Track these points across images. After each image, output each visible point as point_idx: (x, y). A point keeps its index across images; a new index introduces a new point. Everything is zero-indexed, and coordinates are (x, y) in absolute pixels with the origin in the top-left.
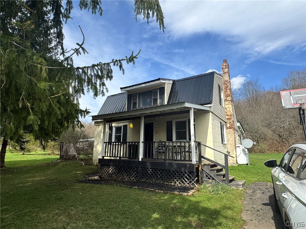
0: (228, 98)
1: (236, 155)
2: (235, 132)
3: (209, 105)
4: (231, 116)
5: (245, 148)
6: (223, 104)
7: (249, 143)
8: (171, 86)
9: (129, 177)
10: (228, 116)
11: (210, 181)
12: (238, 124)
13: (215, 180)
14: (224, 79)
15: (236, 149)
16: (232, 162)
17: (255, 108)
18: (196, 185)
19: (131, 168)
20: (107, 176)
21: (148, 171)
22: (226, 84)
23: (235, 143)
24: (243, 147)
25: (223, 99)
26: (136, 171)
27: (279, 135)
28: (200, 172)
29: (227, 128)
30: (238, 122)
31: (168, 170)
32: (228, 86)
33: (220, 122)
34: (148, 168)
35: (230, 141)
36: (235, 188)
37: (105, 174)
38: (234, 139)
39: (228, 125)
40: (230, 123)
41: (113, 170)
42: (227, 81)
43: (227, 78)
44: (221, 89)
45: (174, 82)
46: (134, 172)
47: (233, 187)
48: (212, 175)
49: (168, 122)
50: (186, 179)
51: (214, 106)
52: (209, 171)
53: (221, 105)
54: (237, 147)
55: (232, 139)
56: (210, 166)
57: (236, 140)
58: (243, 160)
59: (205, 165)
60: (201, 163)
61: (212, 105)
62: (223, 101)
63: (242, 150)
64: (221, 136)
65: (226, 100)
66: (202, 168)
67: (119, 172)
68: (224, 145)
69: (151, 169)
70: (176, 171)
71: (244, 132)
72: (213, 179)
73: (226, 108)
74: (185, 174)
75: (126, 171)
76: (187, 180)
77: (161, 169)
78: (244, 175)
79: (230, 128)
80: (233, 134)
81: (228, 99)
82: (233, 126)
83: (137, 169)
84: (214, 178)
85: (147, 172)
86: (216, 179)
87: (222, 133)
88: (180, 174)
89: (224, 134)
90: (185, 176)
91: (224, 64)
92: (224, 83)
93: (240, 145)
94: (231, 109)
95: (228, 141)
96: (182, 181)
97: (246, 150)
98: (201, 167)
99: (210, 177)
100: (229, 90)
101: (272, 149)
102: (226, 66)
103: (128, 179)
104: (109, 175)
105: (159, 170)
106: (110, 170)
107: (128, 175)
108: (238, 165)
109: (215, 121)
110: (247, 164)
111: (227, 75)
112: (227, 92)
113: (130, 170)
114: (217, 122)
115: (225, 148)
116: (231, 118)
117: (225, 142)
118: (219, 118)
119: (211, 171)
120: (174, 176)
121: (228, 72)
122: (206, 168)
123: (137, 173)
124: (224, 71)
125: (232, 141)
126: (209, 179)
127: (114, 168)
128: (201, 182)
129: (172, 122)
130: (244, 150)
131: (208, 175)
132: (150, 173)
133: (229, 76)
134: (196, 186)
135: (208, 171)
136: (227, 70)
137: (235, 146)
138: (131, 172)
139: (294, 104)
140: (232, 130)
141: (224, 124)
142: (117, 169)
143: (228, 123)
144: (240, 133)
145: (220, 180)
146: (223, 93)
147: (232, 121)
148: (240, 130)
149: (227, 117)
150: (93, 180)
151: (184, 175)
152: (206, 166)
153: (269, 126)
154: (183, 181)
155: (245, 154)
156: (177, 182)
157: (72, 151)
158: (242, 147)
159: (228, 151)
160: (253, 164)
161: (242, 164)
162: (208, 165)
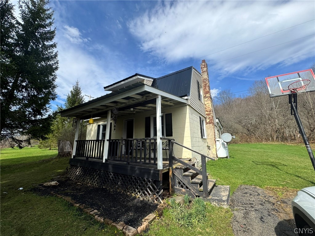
0: (207, 94)
1: (216, 149)
2: (214, 127)
3: (186, 98)
4: (210, 111)
5: (224, 141)
6: (203, 100)
7: (228, 137)
8: (152, 83)
9: (92, 182)
10: (208, 111)
11: (183, 190)
12: (217, 120)
13: (190, 190)
14: (203, 77)
15: (216, 143)
16: (213, 156)
17: (229, 110)
18: (161, 200)
19: (95, 171)
20: (75, 178)
21: (110, 175)
22: (205, 82)
23: (215, 137)
24: (223, 141)
25: (202, 96)
26: (98, 174)
27: (247, 129)
28: (171, 178)
29: (207, 123)
30: (217, 118)
31: (130, 176)
32: (207, 84)
33: (200, 117)
34: (110, 172)
35: (209, 136)
36: (217, 204)
37: (73, 175)
38: (214, 133)
39: (208, 121)
40: (209, 118)
41: (80, 172)
42: (206, 79)
43: (206, 76)
44: (199, 86)
45: (155, 80)
46: (97, 176)
47: (214, 203)
48: (186, 182)
49: (146, 118)
50: (149, 190)
51: (191, 99)
52: (182, 176)
53: (200, 100)
54: (216, 141)
55: (212, 133)
56: (183, 170)
57: (215, 134)
58: (223, 153)
59: (176, 168)
60: (172, 166)
61: (189, 98)
62: (203, 98)
63: (221, 144)
64: (200, 130)
65: (205, 97)
66: (173, 172)
67: (84, 175)
68: (204, 140)
69: (113, 173)
70: (138, 177)
71: (222, 127)
72: (187, 188)
73: (205, 105)
74: (149, 183)
75: (90, 174)
76: (150, 192)
77: (123, 175)
78: (226, 175)
79: (210, 123)
80: (213, 129)
81: (207, 96)
82: (212, 121)
83: (100, 172)
84: (188, 186)
85: (109, 177)
86: (190, 188)
87: (201, 128)
88: (142, 183)
89: (203, 129)
90: (148, 186)
91: (203, 64)
92: (203, 81)
93: (219, 139)
94: (210, 105)
95: (208, 135)
96: (144, 193)
97: (226, 144)
98: (171, 171)
99: (183, 185)
100: (208, 87)
101: (243, 140)
102: (204, 65)
103: (91, 183)
104: (76, 177)
105: (120, 175)
106: (78, 171)
107: (91, 179)
108: (218, 159)
109: (194, 115)
110: (227, 157)
111: (206, 74)
112: (206, 89)
113: (94, 173)
114: (196, 116)
115: (205, 142)
116: (210, 114)
117: (205, 137)
118: (198, 113)
119: (185, 177)
120: (135, 185)
121: (207, 71)
122: (178, 173)
123: (99, 177)
124: (202, 70)
125: (211, 136)
126: (182, 188)
127: (81, 170)
128: (172, 191)
129: (150, 118)
130: (223, 144)
131: (181, 182)
132: (111, 178)
133: (208, 75)
134: (161, 203)
135: (180, 177)
136: (205, 69)
137: (215, 140)
138: (94, 175)
139: (284, 90)
140: (211, 125)
141: (204, 119)
142: (83, 170)
143: (207, 118)
144: (219, 128)
145: (196, 190)
146: (202, 90)
147: (211, 116)
148: (219, 125)
149: (207, 113)
150: (49, 186)
151: (147, 184)
152: (178, 170)
153: (240, 122)
154: (146, 193)
155: (225, 147)
156: (138, 193)
157: (68, 148)
158: (221, 141)
159: (208, 145)
160: (232, 157)
161: (222, 157)
162: (181, 169)
